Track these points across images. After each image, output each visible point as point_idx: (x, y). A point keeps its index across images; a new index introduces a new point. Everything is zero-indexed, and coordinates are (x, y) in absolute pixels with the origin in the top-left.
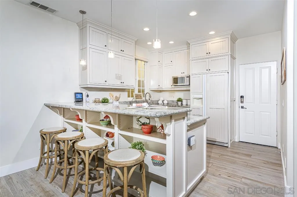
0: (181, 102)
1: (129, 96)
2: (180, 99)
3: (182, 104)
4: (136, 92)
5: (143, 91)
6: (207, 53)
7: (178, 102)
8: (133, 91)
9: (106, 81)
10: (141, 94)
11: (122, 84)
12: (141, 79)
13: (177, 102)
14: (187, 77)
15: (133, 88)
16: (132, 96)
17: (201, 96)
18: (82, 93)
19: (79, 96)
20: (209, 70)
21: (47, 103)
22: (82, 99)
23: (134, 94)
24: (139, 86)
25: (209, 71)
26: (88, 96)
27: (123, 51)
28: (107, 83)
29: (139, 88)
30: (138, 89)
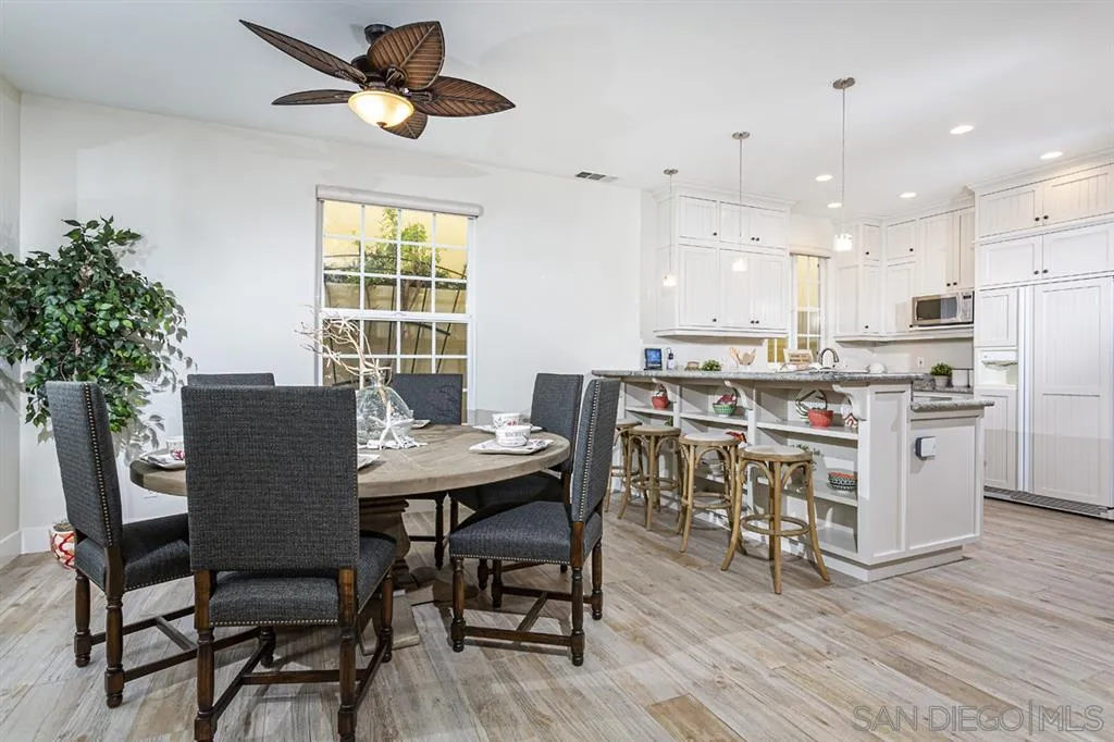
0: (945, 377)
1: (771, 360)
2: (942, 367)
3: (949, 384)
4: (792, 347)
5: (814, 345)
6: (1037, 219)
7: (936, 377)
8: (783, 344)
9: (715, 320)
10: (809, 352)
11: (756, 325)
12: (808, 309)
13: (931, 377)
14: (965, 297)
15: (784, 336)
16: (782, 359)
17: (1011, 357)
18: (660, 350)
19: (653, 356)
20: (1045, 271)
21: (596, 369)
22: (660, 363)
23: (786, 352)
24: (802, 329)
25: (1045, 275)
26: (671, 356)
27: (758, 239)
28: (718, 326)
29: (800, 335)
30: (799, 338)
